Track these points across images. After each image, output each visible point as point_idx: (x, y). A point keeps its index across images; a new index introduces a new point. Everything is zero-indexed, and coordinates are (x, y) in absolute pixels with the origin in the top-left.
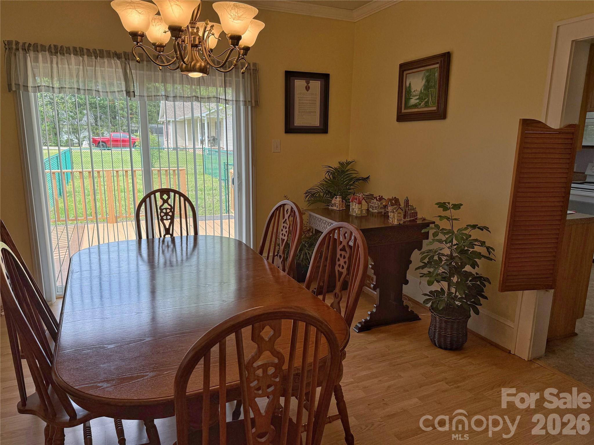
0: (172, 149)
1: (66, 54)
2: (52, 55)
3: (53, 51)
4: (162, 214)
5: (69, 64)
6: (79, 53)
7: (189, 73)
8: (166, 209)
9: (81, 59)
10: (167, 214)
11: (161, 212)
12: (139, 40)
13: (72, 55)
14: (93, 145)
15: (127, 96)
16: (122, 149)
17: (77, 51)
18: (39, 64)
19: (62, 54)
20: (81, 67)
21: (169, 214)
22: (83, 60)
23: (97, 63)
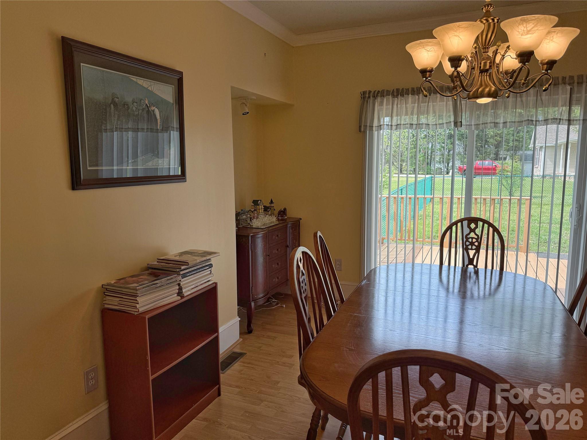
0: (540, 177)
1: (405, 95)
2: (394, 98)
3: (395, 94)
4: (468, 243)
5: (407, 104)
6: (416, 92)
7: (477, 100)
8: (472, 238)
9: (417, 97)
10: (472, 244)
11: (467, 241)
12: (427, 75)
13: (410, 95)
14: (459, 173)
15: (454, 126)
16: (483, 177)
17: (414, 91)
18: (383, 107)
19: (402, 95)
20: (416, 105)
21: (475, 244)
22: (419, 98)
23: (430, 99)
